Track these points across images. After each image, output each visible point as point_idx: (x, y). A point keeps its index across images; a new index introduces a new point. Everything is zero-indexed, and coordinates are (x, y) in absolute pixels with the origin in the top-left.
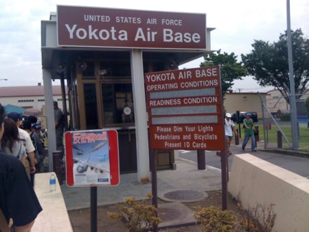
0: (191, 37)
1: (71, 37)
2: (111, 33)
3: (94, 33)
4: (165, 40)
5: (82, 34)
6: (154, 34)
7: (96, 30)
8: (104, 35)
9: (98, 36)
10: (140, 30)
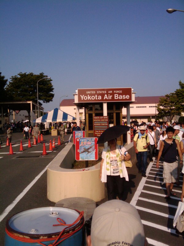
0: (126, 97)
1: (82, 99)
2: (95, 97)
3: (90, 98)
4: (115, 98)
5: (86, 98)
6: (111, 96)
7: (90, 96)
8: (93, 98)
9: (91, 98)
10: (106, 95)
